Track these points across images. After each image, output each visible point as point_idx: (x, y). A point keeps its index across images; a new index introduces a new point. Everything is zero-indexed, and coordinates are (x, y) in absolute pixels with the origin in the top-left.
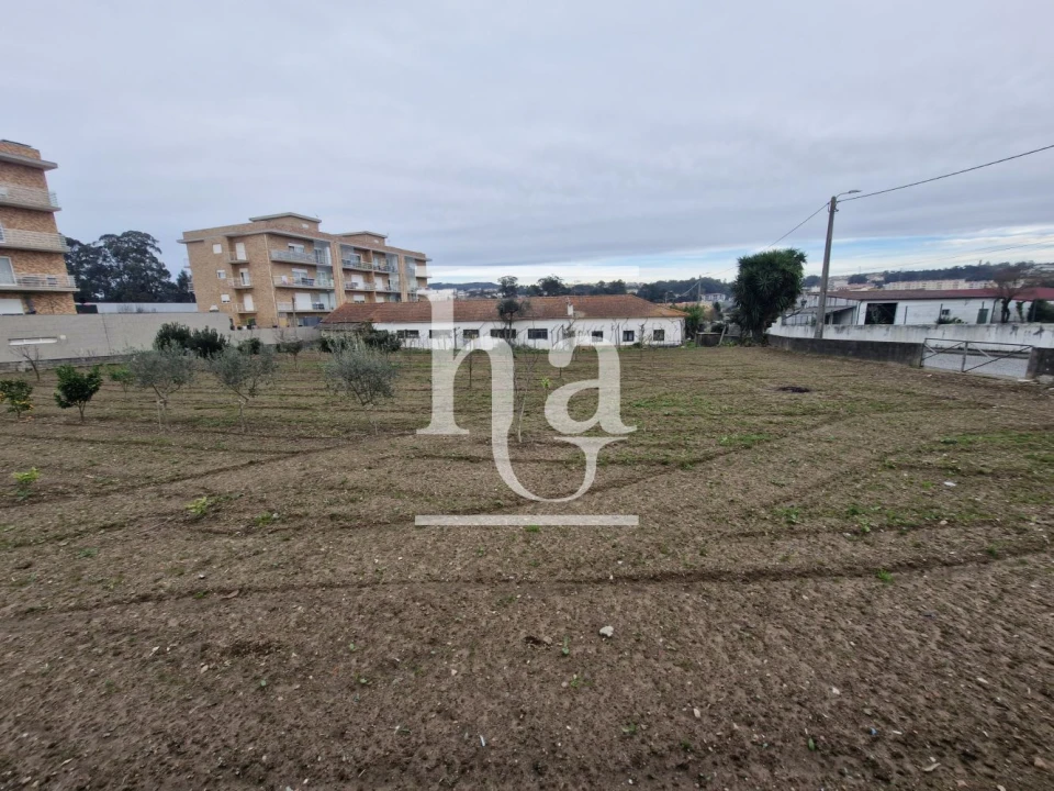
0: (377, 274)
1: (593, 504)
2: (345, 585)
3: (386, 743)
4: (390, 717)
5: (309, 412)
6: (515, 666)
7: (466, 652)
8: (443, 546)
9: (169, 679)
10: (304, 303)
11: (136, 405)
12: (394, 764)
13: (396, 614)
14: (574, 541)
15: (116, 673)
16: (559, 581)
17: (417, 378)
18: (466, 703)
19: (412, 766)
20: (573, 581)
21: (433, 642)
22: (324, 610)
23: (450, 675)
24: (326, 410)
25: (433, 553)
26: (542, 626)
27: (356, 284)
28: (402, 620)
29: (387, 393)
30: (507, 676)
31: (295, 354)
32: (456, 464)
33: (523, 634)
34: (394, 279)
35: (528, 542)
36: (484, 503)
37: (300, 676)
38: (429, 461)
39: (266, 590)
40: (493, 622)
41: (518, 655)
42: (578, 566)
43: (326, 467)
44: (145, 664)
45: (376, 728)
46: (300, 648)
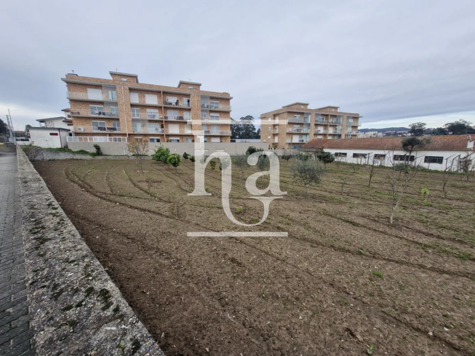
0: (330, 126)
1: (438, 280)
2: (272, 256)
3: (263, 325)
4: (268, 317)
5: (286, 184)
6: (333, 337)
7: (310, 313)
8: (320, 260)
9: (215, 259)
10: (296, 139)
11: (237, 172)
12: (262, 335)
13: (286, 278)
14: (407, 295)
15: (205, 250)
16: (383, 312)
17: (339, 176)
18: (301, 335)
19: (268, 341)
20: (395, 318)
21: (297, 299)
22: (262, 261)
23: (299, 318)
24: (292, 184)
25: (314, 261)
26: (360, 329)
27: (319, 131)
28: (287, 282)
29: (317, 181)
30: (327, 339)
31: (287, 160)
32: (344, 223)
33: (345, 325)
34: (339, 128)
35: (371, 280)
36: (351, 248)
37: (246, 280)
38: (329, 218)
39: (247, 245)
40: (331, 308)
41: (338, 333)
42: (405, 312)
43: (284, 207)
44: (212, 251)
45: (261, 317)
46: (249, 270)
